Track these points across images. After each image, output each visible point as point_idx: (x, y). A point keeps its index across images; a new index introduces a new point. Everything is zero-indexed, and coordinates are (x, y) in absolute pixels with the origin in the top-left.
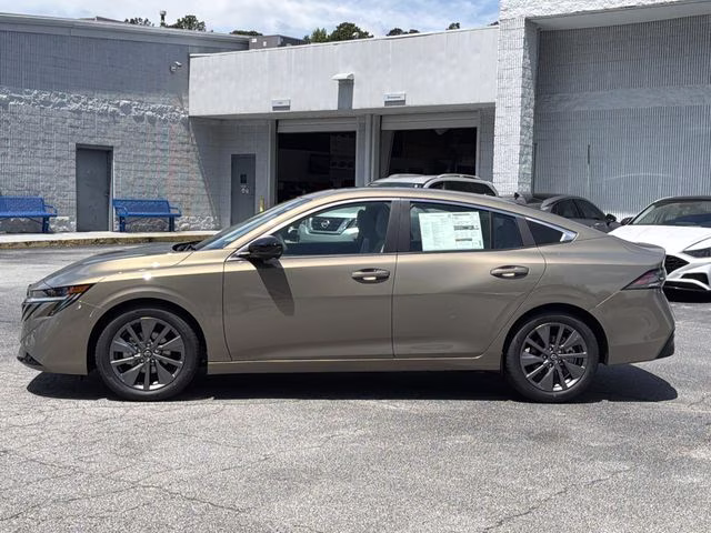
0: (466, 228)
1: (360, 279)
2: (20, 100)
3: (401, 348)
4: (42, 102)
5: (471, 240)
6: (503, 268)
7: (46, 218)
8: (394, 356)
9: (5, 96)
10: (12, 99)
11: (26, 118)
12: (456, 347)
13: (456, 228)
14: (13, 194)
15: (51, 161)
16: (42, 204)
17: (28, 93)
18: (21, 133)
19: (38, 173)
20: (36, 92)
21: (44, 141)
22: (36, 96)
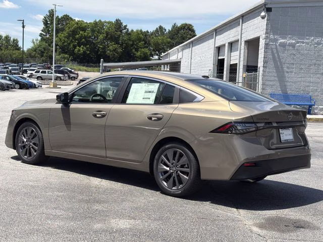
0: (150, 92)
1: (95, 116)
2: (303, 43)
3: (110, 154)
4: (316, 43)
5: (149, 99)
6: (153, 114)
7: (310, 106)
8: (107, 157)
9: (294, 41)
10: (298, 42)
11: (306, 52)
12: (131, 156)
13: (146, 92)
14: (294, 93)
15: (318, 76)
16: (310, 99)
17: (308, 39)
18: (302, 60)
19: (310, 82)
20: (312, 38)
21: (315, 64)
22: (313, 40)
